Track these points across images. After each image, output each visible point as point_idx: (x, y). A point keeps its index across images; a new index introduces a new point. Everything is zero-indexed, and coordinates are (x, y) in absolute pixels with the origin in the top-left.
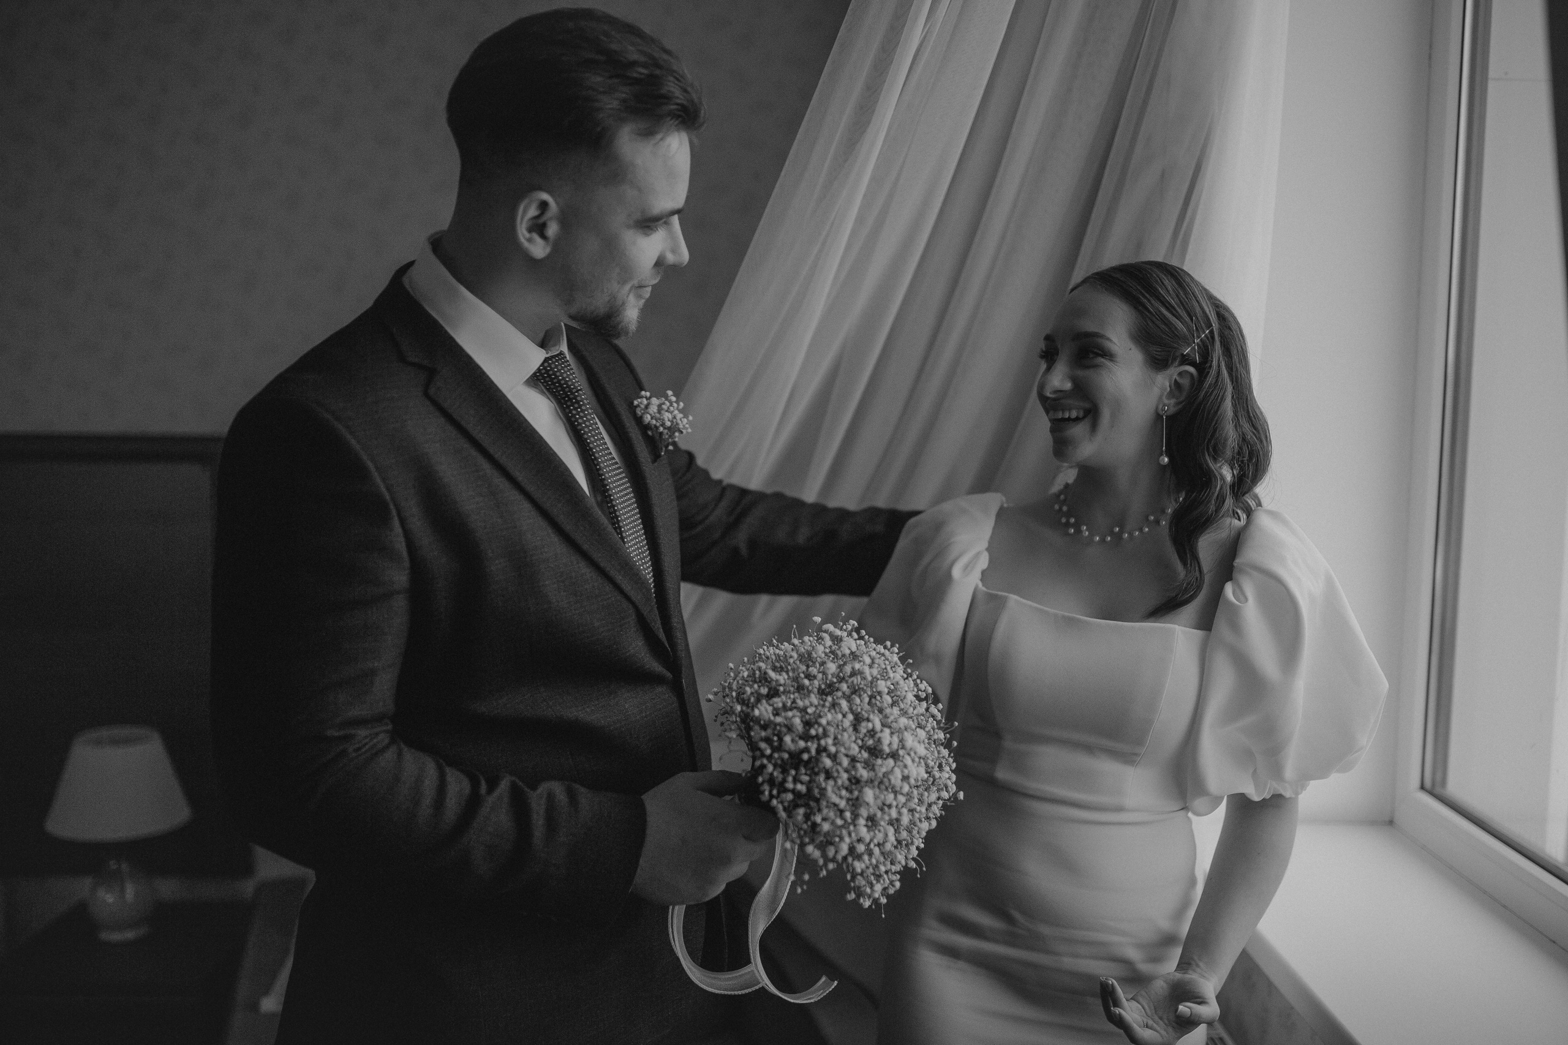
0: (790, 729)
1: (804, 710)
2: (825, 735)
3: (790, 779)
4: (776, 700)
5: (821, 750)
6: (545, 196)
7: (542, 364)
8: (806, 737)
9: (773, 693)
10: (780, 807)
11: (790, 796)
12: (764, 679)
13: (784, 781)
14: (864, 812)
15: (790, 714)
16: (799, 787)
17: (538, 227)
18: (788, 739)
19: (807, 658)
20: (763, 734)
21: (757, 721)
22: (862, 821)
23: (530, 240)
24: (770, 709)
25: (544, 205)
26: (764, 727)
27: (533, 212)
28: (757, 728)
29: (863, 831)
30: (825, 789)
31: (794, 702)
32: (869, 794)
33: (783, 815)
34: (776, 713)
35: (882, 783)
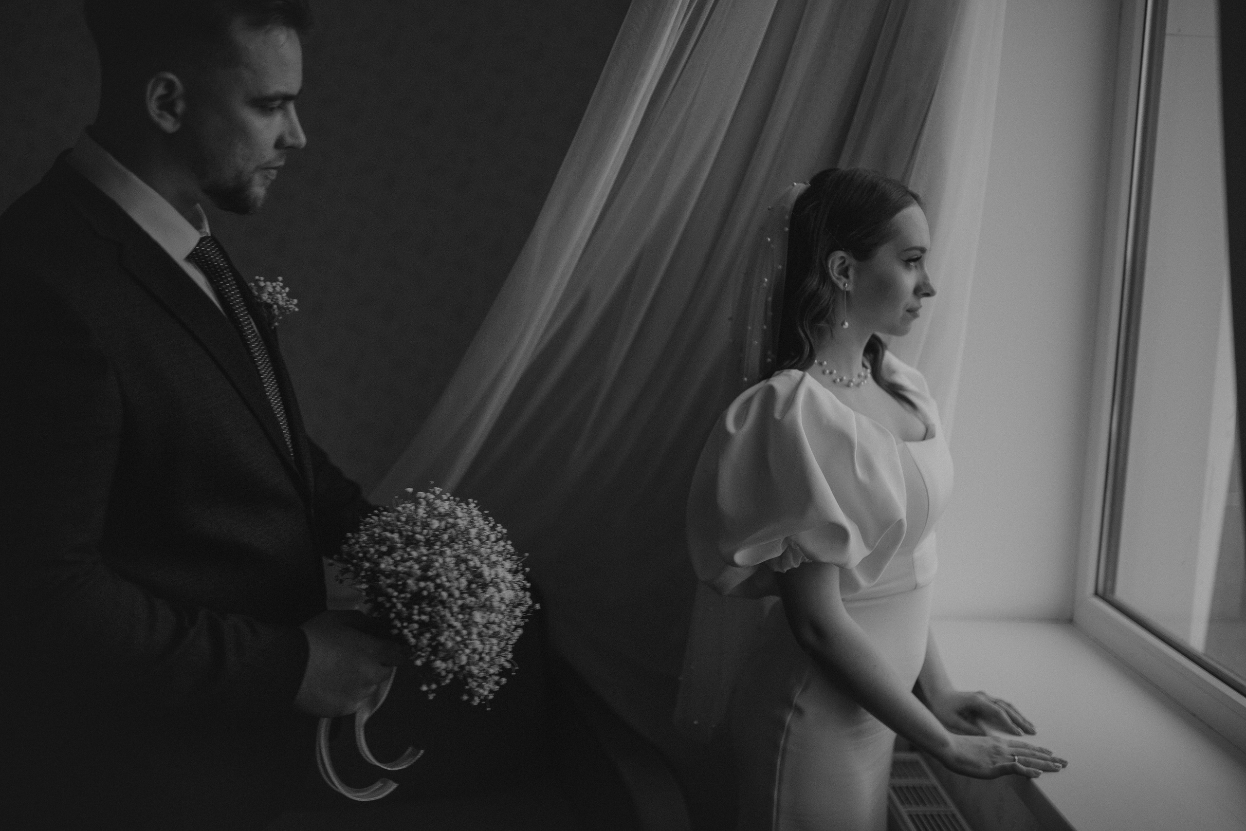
0: (409, 574)
1: (418, 560)
2: (438, 575)
3: (416, 612)
4: (395, 555)
5: (438, 586)
6: (171, 76)
7: (198, 245)
8: (425, 578)
9: (392, 550)
10: (410, 635)
11: (416, 626)
12: (382, 541)
13: (412, 614)
14: (475, 630)
15: (408, 564)
16: (424, 617)
17: (167, 105)
18: (410, 582)
19: (411, 520)
20: (389, 581)
21: (382, 572)
22: (475, 636)
23: (160, 116)
24: (391, 561)
25: (170, 85)
26: (388, 577)
27: (160, 91)
28: (382, 578)
29: (478, 645)
30: (445, 616)
31: (409, 554)
32: (478, 616)
33: (413, 641)
34: (396, 564)
35: (486, 607)
